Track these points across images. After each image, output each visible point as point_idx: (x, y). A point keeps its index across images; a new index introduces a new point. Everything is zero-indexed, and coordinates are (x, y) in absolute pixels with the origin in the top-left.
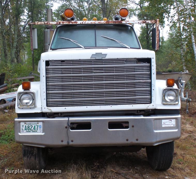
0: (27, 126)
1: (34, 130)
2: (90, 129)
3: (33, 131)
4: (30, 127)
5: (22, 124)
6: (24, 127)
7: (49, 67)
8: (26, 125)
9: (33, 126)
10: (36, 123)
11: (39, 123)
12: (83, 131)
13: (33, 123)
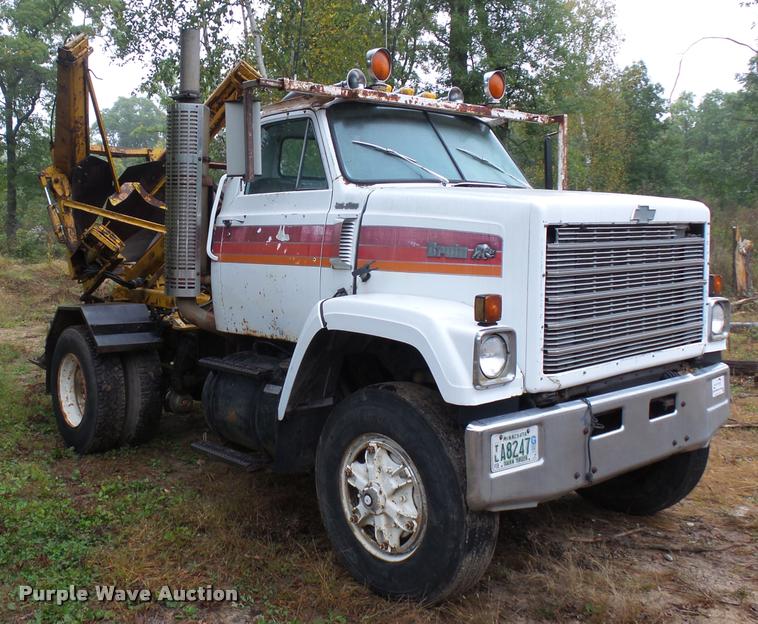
0: (505, 443)
1: (520, 455)
2: (619, 427)
3: (519, 460)
4: (513, 447)
5: (495, 439)
6: (500, 448)
7: (556, 245)
8: (502, 442)
9: (519, 441)
10: (525, 430)
11: (531, 429)
12: (612, 436)
13: (520, 432)
